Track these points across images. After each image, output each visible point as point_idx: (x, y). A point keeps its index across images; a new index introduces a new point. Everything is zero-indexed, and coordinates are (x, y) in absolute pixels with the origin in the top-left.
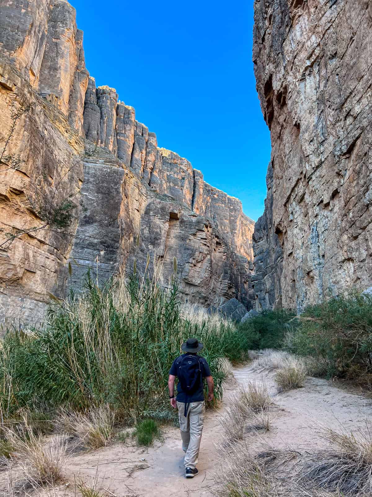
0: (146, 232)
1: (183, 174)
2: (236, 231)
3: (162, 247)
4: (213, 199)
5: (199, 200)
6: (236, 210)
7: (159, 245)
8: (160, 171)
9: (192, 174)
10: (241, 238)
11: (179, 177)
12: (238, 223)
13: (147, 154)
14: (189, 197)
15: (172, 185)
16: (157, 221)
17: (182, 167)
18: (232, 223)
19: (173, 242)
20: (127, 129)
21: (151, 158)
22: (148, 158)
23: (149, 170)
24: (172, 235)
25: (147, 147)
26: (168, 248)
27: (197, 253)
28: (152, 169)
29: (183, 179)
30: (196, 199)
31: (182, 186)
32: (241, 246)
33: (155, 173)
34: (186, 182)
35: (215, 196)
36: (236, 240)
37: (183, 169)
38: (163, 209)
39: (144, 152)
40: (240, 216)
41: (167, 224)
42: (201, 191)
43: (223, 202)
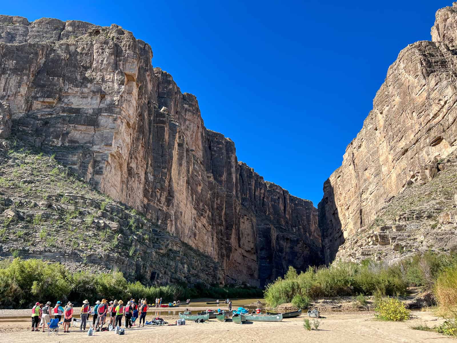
0: (278, 247)
1: (278, 195)
2: (311, 223)
3: (284, 253)
4: (295, 204)
5: (288, 208)
6: (309, 209)
7: (283, 253)
8: (267, 198)
9: (282, 193)
10: (314, 226)
11: (277, 197)
12: (311, 216)
13: (260, 189)
14: (282, 208)
15: (273, 203)
16: (281, 242)
17: (278, 191)
18: (308, 217)
19: (288, 250)
20: (252, 181)
21: (263, 191)
22: (261, 192)
23: (262, 198)
24: (287, 247)
25: (260, 185)
26: (286, 253)
27: (298, 254)
28: (264, 198)
29: (279, 198)
30: (286, 209)
31: (279, 203)
32: (314, 231)
33: (265, 200)
34: (281, 200)
35: (296, 202)
36: (311, 228)
37: (278, 192)
38: (283, 237)
39: (259, 189)
40: (312, 212)
41: (285, 243)
42: (288, 202)
43: (302, 205)
